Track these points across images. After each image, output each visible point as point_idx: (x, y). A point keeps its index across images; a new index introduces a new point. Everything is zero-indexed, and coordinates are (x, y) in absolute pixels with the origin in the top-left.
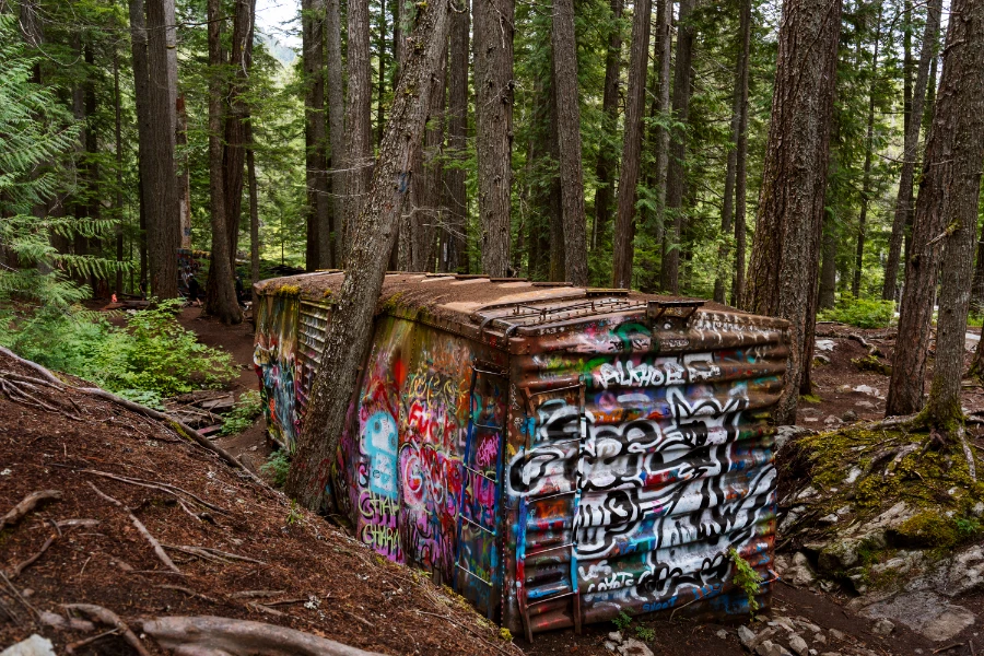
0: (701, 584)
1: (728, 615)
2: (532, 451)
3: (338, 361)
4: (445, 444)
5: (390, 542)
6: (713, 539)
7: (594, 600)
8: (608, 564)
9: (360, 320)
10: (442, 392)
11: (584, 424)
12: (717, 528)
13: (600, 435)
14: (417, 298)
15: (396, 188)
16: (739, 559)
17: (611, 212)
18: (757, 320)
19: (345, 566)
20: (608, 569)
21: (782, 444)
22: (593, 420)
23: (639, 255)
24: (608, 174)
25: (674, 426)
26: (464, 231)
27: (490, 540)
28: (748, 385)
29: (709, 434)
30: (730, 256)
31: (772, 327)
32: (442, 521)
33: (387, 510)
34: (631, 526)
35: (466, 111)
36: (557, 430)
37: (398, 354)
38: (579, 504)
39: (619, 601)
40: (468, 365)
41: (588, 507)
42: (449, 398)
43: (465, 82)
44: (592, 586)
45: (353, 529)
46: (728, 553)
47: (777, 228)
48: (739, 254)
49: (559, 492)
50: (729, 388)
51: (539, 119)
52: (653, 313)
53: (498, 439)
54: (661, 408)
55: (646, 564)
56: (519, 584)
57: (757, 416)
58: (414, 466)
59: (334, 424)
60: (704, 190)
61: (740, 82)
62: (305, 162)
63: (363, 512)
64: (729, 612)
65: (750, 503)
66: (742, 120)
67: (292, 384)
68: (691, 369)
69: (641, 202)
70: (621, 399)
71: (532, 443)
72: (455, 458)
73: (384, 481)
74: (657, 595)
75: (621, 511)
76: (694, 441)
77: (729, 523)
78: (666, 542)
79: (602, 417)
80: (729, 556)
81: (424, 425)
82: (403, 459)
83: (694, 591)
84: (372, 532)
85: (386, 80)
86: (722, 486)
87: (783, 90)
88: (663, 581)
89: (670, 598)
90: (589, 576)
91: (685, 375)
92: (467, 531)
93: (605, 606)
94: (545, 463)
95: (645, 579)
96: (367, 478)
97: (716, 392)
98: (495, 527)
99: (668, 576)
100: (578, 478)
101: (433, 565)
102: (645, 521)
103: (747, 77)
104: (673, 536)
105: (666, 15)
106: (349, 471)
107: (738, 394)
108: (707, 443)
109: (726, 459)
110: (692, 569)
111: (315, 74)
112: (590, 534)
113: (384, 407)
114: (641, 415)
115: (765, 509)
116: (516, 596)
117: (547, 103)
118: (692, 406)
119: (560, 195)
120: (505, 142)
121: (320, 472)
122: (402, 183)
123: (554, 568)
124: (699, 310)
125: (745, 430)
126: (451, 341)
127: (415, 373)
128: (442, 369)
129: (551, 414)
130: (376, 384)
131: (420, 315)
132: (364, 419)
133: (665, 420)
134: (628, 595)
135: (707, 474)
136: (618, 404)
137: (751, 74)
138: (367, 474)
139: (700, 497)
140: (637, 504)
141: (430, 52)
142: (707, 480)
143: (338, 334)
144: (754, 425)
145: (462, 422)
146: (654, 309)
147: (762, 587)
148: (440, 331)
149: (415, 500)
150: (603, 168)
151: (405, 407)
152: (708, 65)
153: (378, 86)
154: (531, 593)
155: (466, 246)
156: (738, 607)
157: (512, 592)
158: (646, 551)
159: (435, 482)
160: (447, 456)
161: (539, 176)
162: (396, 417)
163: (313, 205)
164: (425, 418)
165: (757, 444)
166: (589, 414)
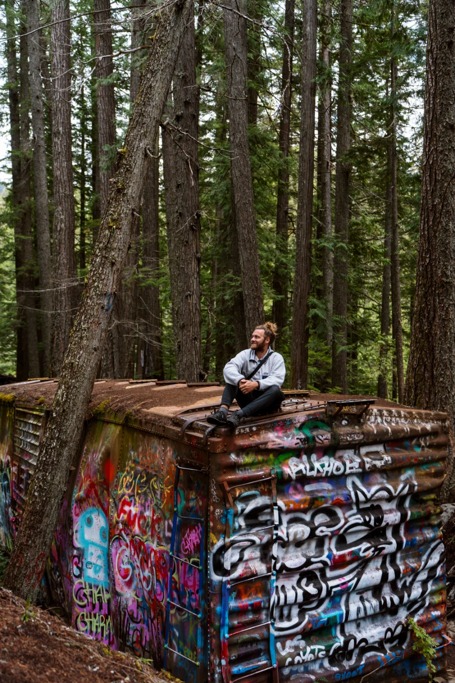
0: (385, 652)
1: (410, 679)
2: (232, 538)
3: (53, 462)
4: (152, 536)
5: (103, 628)
6: (393, 611)
7: (292, 672)
8: (302, 639)
9: (72, 424)
10: (149, 488)
11: (276, 513)
12: (396, 599)
13: (291, 522)
14: (123, 404)
15: (103, 308)
16: (416, 627)
17: (287, 318)
18: (419, 414)
19: (77, 660)
20: (302, 643)
21: (445, 520)
22: (284, 508)
23: (313, 356)
24: (283, 287)
25: (355, 511)
26: (159, 339)
27: (195, 623)
28: (416, 471)
29: (385, 516)
30: (390, 354)
31: (432, 420)
32: (150, 605)
33: (99, 598)
34: (321, 602)
35: (157, 237)
36: (253, 518)
37: (107, 455)
38: (275, 585)
39: (313, 673)
40: (171, 463)
41: (283, 587)
42: (155, 493)
43: (157, 211)
44: (289, 659)
45: (68, 619)
46: (406, 623)
47: (430, 332)
48: (398, 353)
49: (256, 575)
50: (400, 474)
51: (220, 242)
52: (331, 411)
53: (201, 529)
54: (343, 495)
55: (336, 637)
56: (224, 662)
57: (425, 498)
58: (124, 556)
59: (50, 520)
60: (364, 298)
61: (390, 207)
62: (15, 281)
63: (77, 602)
64: (410, 676)
65: (423, 576)
66: (394, 239)
67: (8, 484)
68: (366, 459)
69: (313, 311)
70: (308, 488)
71: (231, 531)
72: (162, 548)
73: (96, 572)
74: (347, 664)
75: (312, 590)
76: (372, 523)
77: (406, 595)
78: (353, 615)
79: (292, 506)
80: (408, 625)
81: (132, 519)
82: (113, 550)
83: (379, 659)
84: (86, 620)
85: (86, 209)
86: (398, 562)
87: (428, 216)
88: (352, 651)
89: (358, 667)
90: (286, 651)
91: (362, 465)
92: (174, 615)
93: (301, 678)
94: (243, 550)
95: (336, 651)
96: (81, 569)
97: (389, 479)
98: (201, 610)
99: (356, 646)
100: (273, 561)
101: (143, 648)
102: (334, 597)
103: (396, 204)
104: (359, 610)
105: (325, 153)
106: (63, 563)
107: (407, 479)
108: (384, 524)
109: (400, 537)
110: (377, 639)
111: (23, 205)
112: (286, 612)
113: (96, 502)
114: (326, 502)
115: (437, 580)
116: (221, 673)
117: (228, 228)
118: (369, 492)
119: (242, 307)
120: (194, 264)
121: (37, 566)
122: (108, 303)
123: (254, 645)
124: (371, 407)
125: (415, 511)
126: (155, 442)
127: (123, 472)
128: (148, 467)
129: (247, 505)
130: (88, 483)
131: (127, 418)
132: (77, 515)
133: (346, 505)
134: (321, 666)
135: (385, 552)
136: (305, 493)
137: (399, 202)
138: (80, 565)
139: (380, 572)
140: (326, 582)
141: (130, 191)
142: (385, 557)
143: (52, 438)
144: (423, 506)
145: (168, 515)
146: (332, 408)
147: (438, 651)
148: (146, 433)
149: (126, 589)
150: (279, 283)
151: (115, 502)
152: (362, 193)
153: (80, 214)
154: (235, 670)
155: (161, 352)
156: (418, 671)
157: (218, 670)
158: (336, 625)
159: (143, 570)
160: (154, 546)
161: (224, 290)
162: (106, 512)
163: (23, 320)
164: (134, 512)
165: (426, 523)
166: (280, 503)
